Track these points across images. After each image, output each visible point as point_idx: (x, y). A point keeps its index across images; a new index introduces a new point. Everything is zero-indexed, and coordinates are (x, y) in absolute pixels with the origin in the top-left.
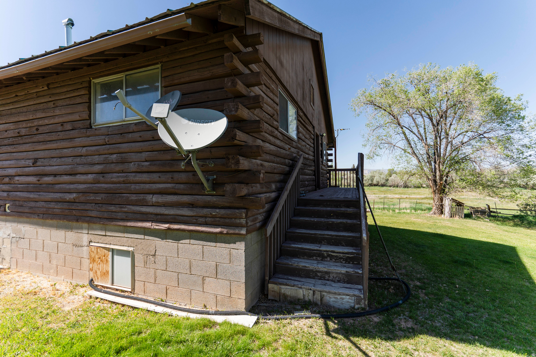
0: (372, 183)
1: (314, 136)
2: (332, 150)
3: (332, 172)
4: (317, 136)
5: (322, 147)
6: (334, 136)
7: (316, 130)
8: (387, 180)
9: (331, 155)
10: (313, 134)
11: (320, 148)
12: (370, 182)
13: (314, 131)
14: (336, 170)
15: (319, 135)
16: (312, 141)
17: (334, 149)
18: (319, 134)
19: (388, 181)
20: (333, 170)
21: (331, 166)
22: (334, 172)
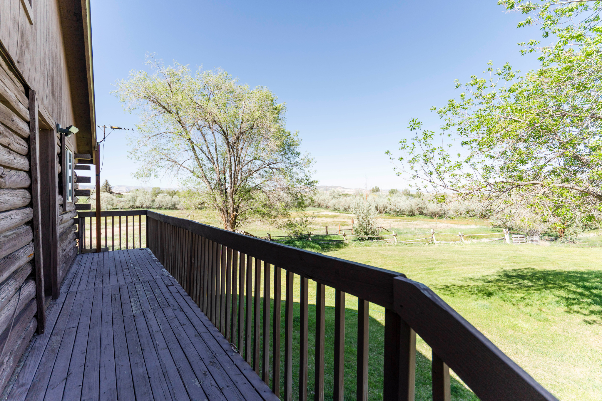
0: (133, 204)
1: (32, 129)
2: (88, 168)
3: (87, 219)
4: (45, 130)
5: (61, 162)
6: (96, 139)
7: (38, 107)
8: (153, 201)
9: (87, 180)
10: (28, 118)
11: (58, 168)
12: (131, 204)
13: (31, 108)
14: (98, 214)
15: (53, 127)
16: (22, 147)
17: (93, 167)
18: (52, 123)
19: (155, 203)
20: (91, 215)
21: (88, 206)
22: (94, 219)
